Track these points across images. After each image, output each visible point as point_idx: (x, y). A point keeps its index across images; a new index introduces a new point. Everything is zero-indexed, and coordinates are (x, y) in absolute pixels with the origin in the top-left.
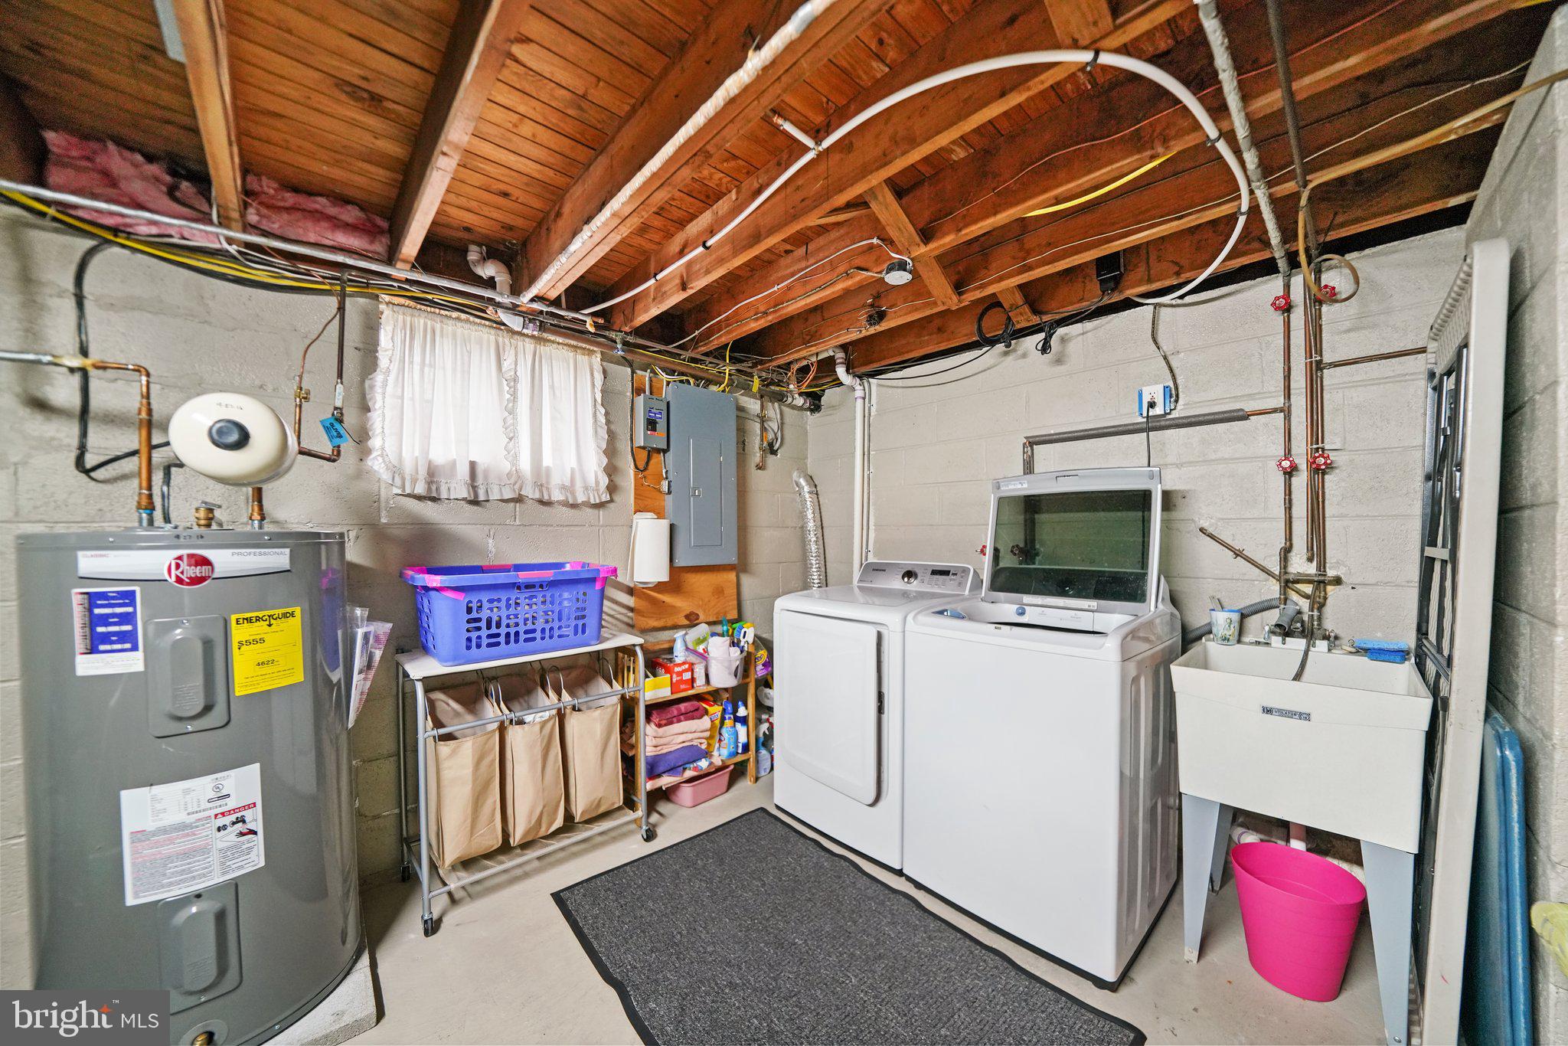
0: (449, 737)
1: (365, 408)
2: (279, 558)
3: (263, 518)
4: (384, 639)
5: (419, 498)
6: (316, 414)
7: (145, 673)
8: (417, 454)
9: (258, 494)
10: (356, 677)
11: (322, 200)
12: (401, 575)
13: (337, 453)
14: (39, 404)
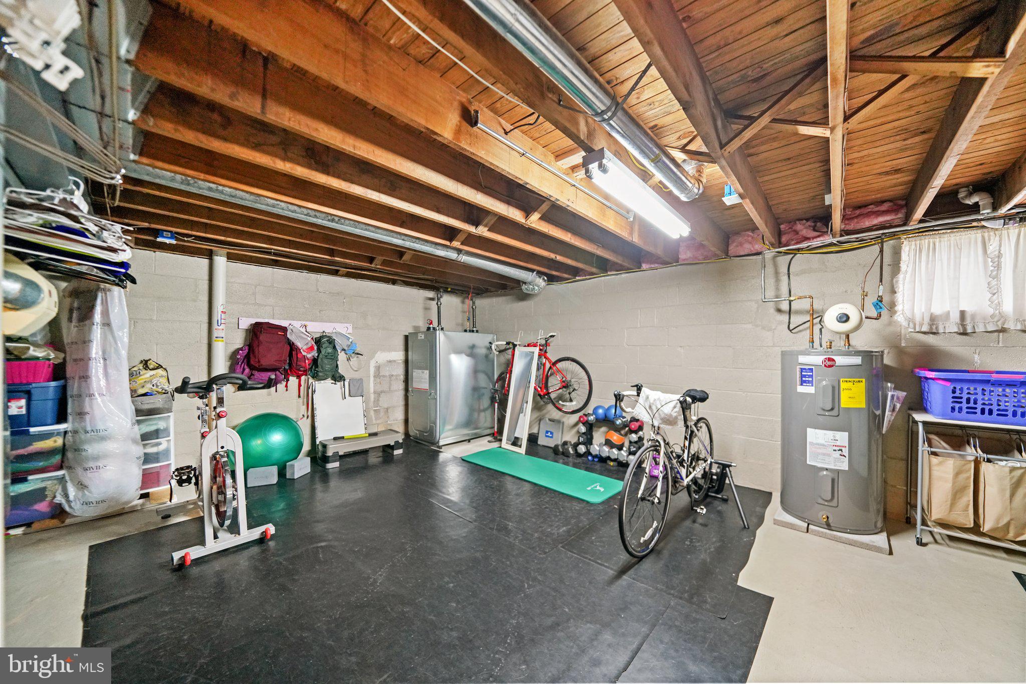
0: (935, 454)
1: (893, 292)
2: (858, 360)
3: (849, 345)
4: (901, 399)
5: (925, 333)
6: (871, 300)
7: (815, 394)
8: (923, 310)
9: (848, 337)
10: (887, 413)
11: (872, 206)
12: (912, 371)
13: (880, 315)
14: (779, 311)
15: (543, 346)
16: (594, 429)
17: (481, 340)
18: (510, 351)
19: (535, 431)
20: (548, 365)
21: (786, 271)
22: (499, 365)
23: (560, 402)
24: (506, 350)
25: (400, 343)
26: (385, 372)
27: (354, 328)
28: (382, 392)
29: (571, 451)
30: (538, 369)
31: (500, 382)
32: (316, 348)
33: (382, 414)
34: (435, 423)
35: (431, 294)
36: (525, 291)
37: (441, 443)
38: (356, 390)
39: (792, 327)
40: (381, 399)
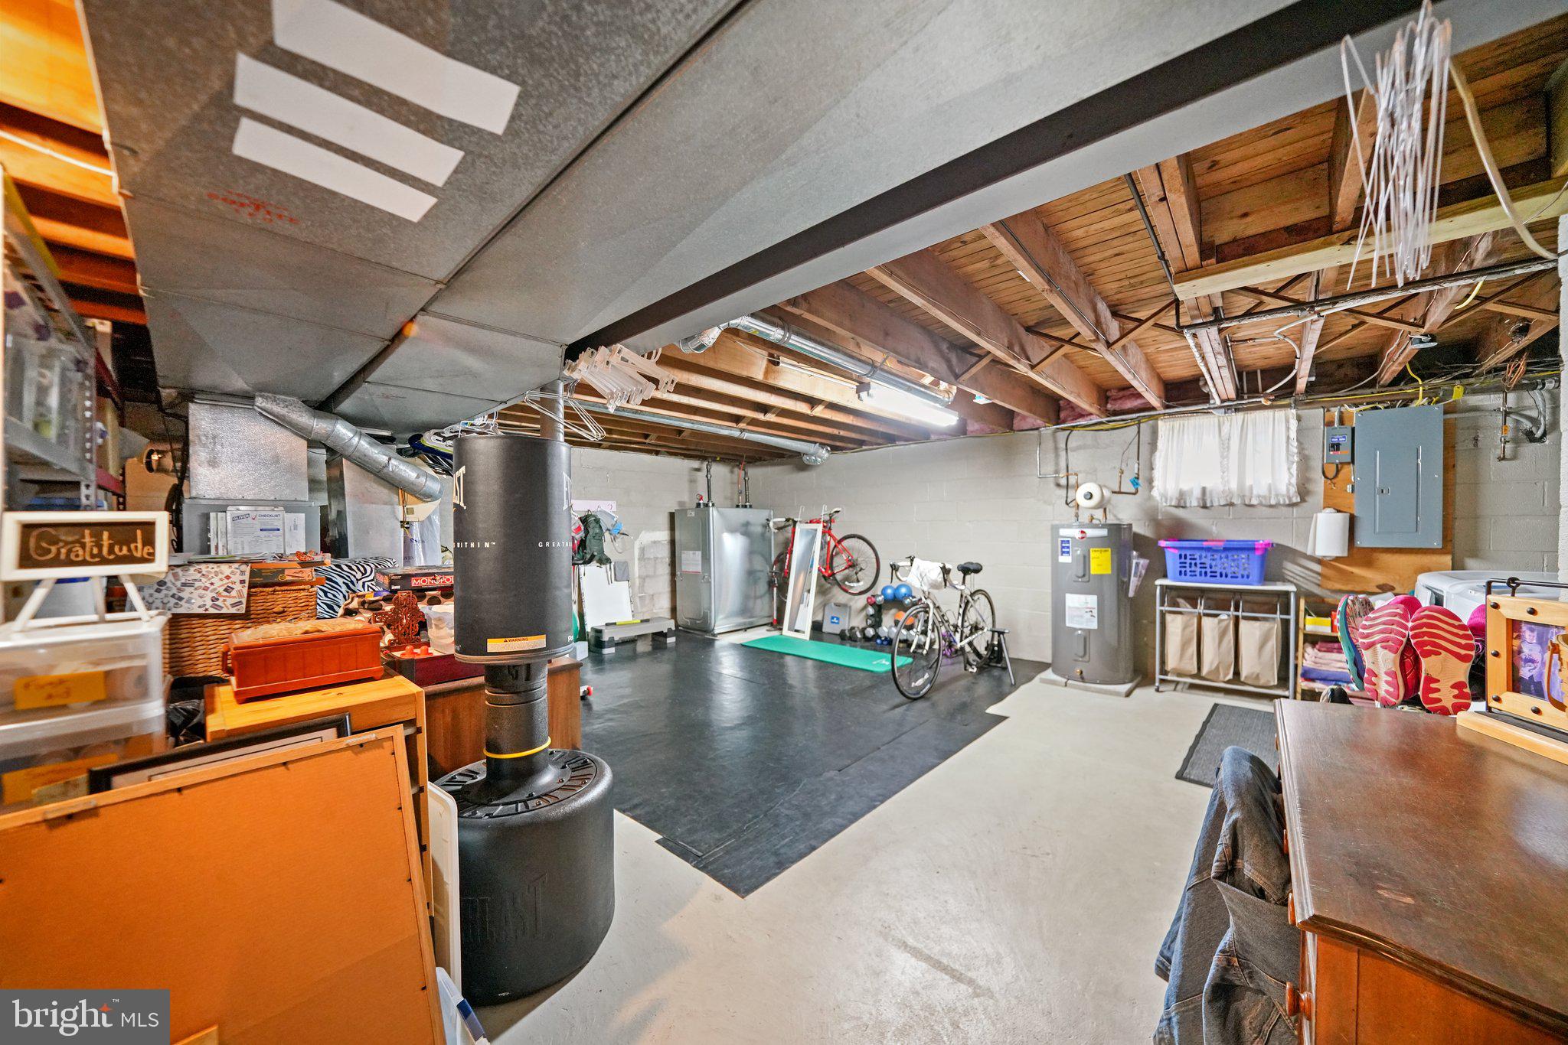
0: (1171, 613)
1: (1151, 469)
2: (1104, 532)
4: (1145, 566)
5: (1176, 507)
6: (1128, 476)
7: (1071, 563)
8: (1174, 487)
9: (1105, 511)
10: (1132, 578)
13: (1138, 490)
14: (1058, 485)
15: (827, 522)
16: (884, 612)
17: (756, 517)
18: (790, 529)
19: (819, 618)
20: (833, 544)
21: (1064, 447)
22: (776, 545)
23: (847, 583)
24: (785, 527)
25: (665, 521)
26: (650, 554)
27: (618, 505)
28: (647, 576)
29: (859, 635)
30: (822, 549)
31: (778, 565)
32: (583, 528)
33: (647, 601)
34: (710, 609)
35: (696, 464)
36: (806, 462)
37: (716, 632)
38: (621, 574)
39: (1069, 501)
40: (646, 584)
